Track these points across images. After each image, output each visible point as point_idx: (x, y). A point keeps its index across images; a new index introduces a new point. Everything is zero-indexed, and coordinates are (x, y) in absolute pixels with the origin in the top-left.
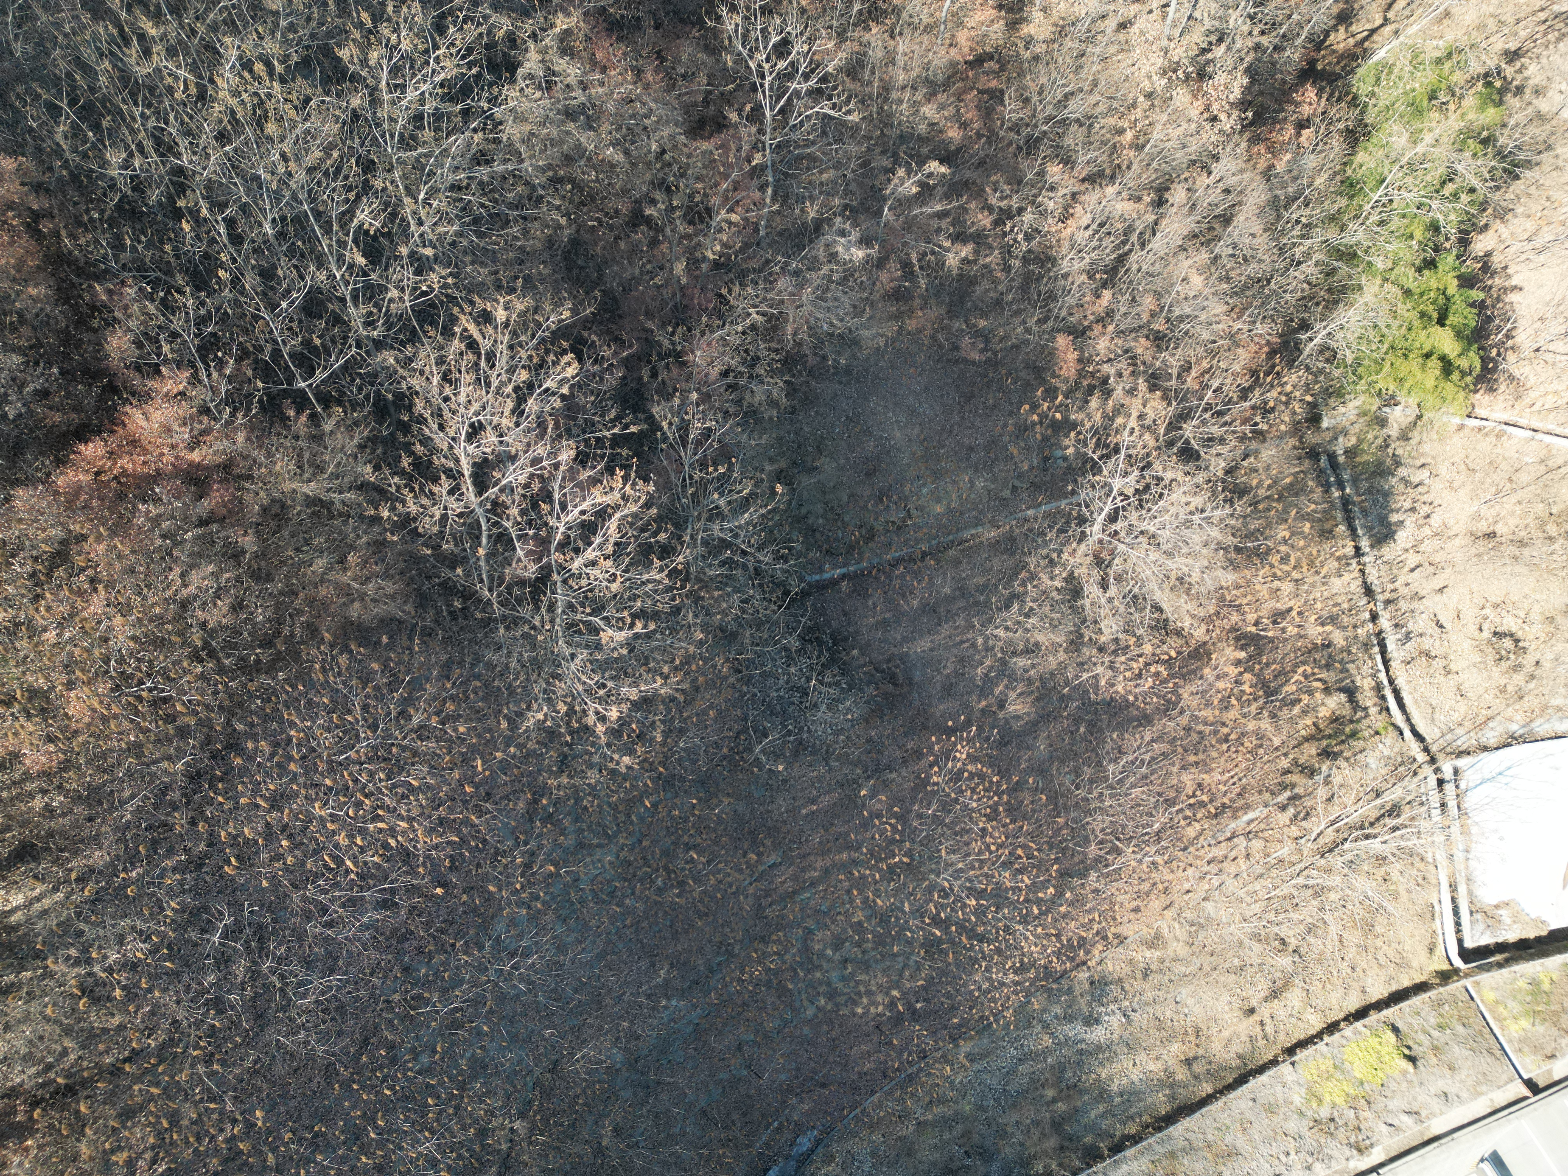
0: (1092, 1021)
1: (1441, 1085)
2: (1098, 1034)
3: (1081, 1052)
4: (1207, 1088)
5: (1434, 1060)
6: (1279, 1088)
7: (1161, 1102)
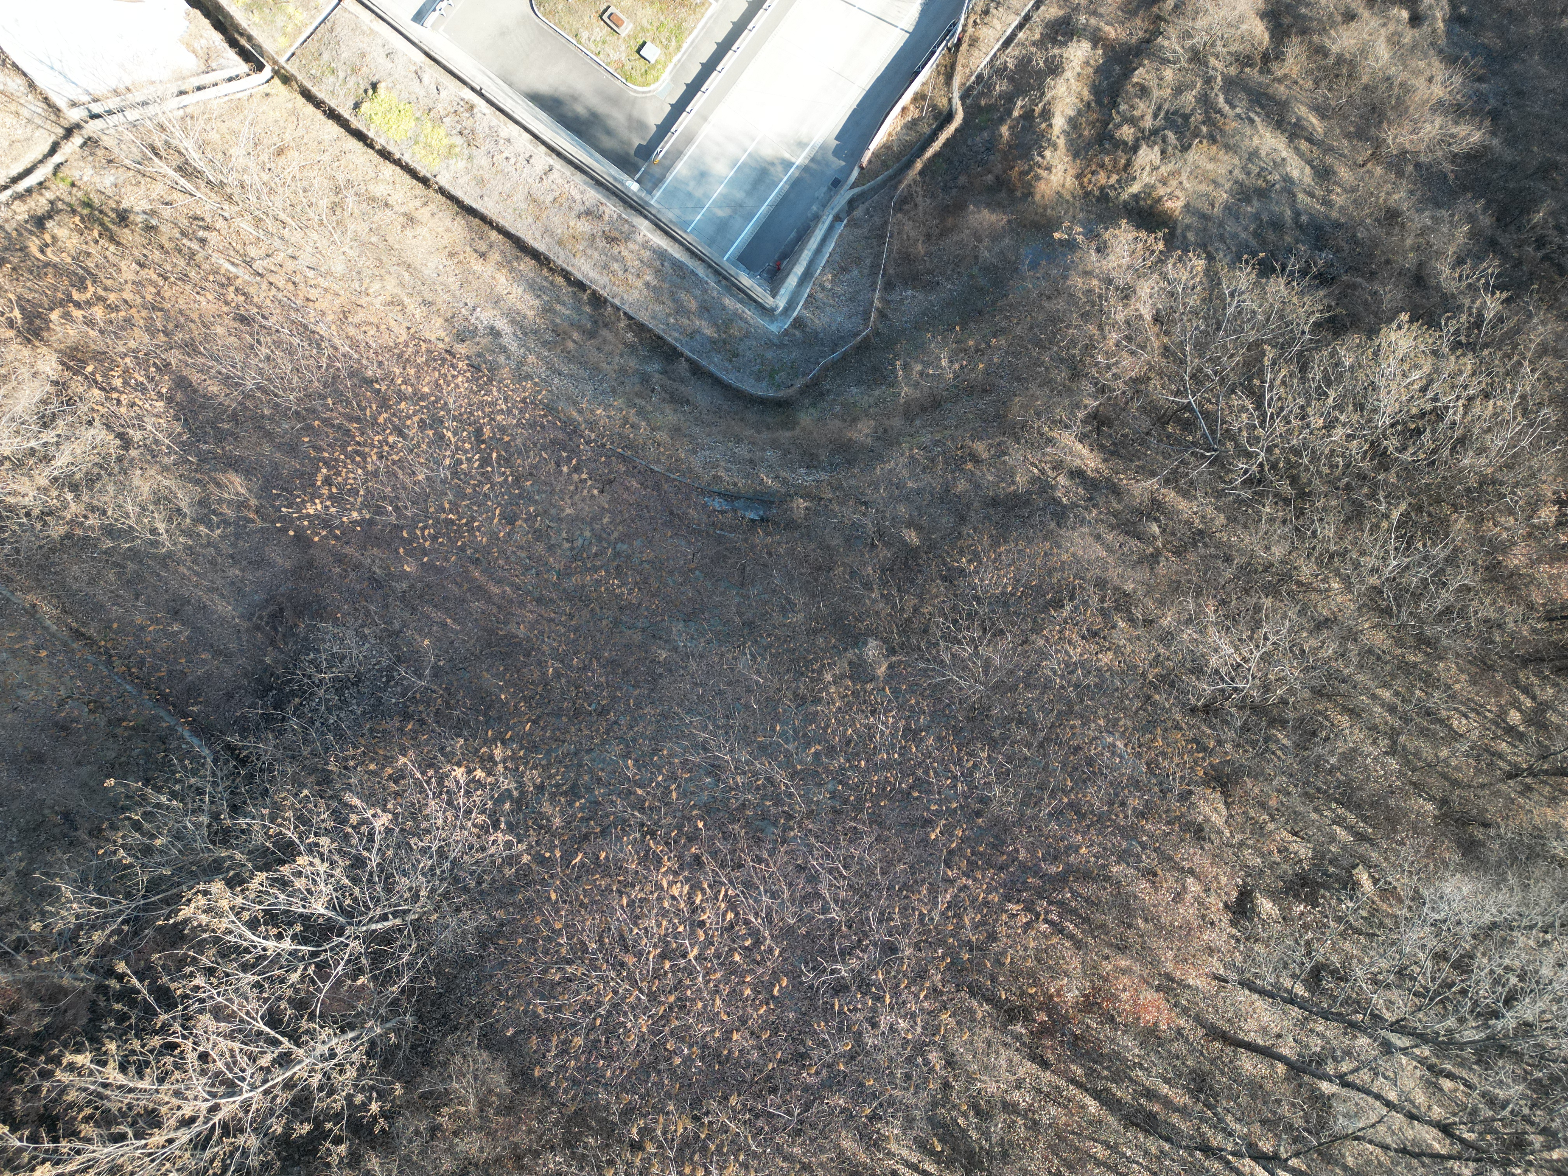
0: (494, 333)
1: (382, 60)
2: (502, 324)
3: (525, 334)
4: (494, 235)
5: (364, 69)
6: (460, 181)
7: (527, 265)
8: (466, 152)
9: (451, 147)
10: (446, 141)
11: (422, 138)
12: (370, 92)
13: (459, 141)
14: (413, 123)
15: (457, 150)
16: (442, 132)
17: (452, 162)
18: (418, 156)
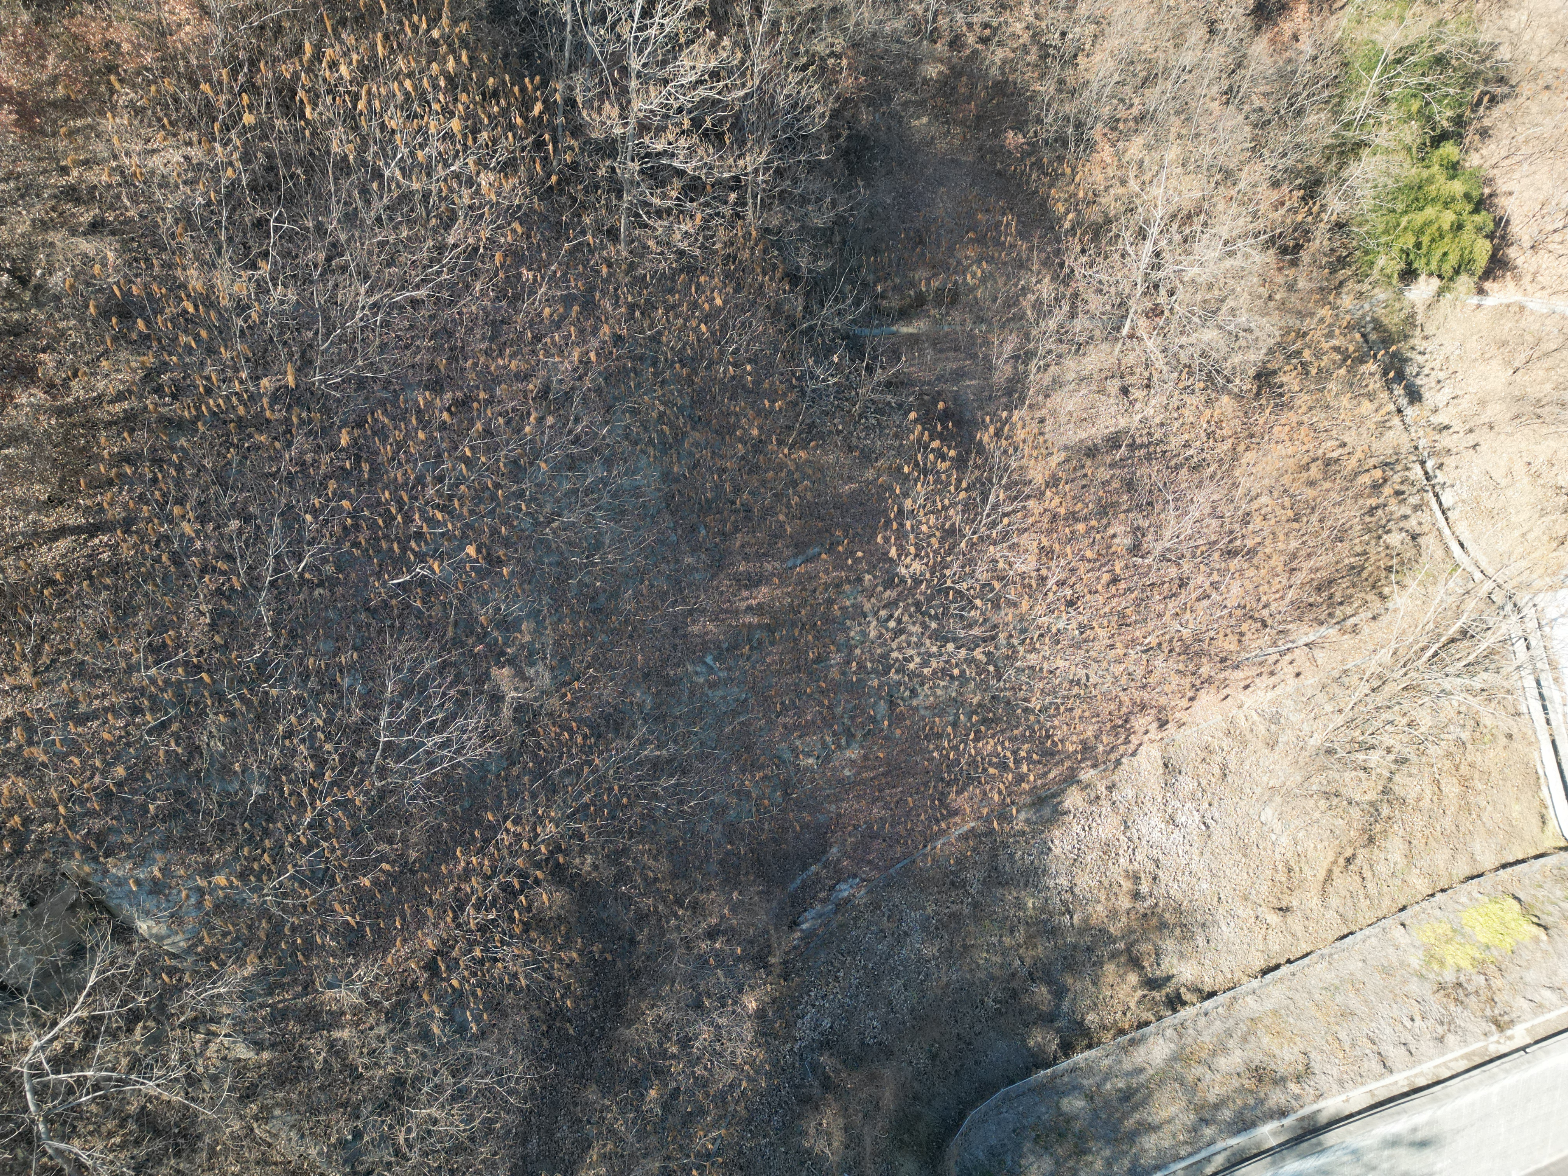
6: (1391, 950)
8: (1432, 976)
9: (1442, 964)
10: (1450, 961)
11: (1458, 938)
12: (1535, 920)
13: (1449, 976)
14: (1484, 940)
15: (1436, 967)
16: (1465, 964)
17: (1420, 953)
18: (1436, 925)
